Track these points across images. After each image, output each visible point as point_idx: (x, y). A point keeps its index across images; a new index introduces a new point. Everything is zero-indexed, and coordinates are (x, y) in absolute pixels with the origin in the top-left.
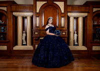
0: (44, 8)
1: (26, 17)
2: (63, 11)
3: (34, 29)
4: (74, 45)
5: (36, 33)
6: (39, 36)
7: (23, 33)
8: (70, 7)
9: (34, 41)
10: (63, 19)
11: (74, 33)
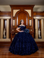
0: (18, 14)
1: (6, 20)
2: (30, 16)
3: (11, 27)
4: (39, 38)
5: (13, 30)
6: (14, 32)
7: (4, 30)
8: (35, 13)
9: (11, 36)
10: (30, 21)
11: (38, 30)
